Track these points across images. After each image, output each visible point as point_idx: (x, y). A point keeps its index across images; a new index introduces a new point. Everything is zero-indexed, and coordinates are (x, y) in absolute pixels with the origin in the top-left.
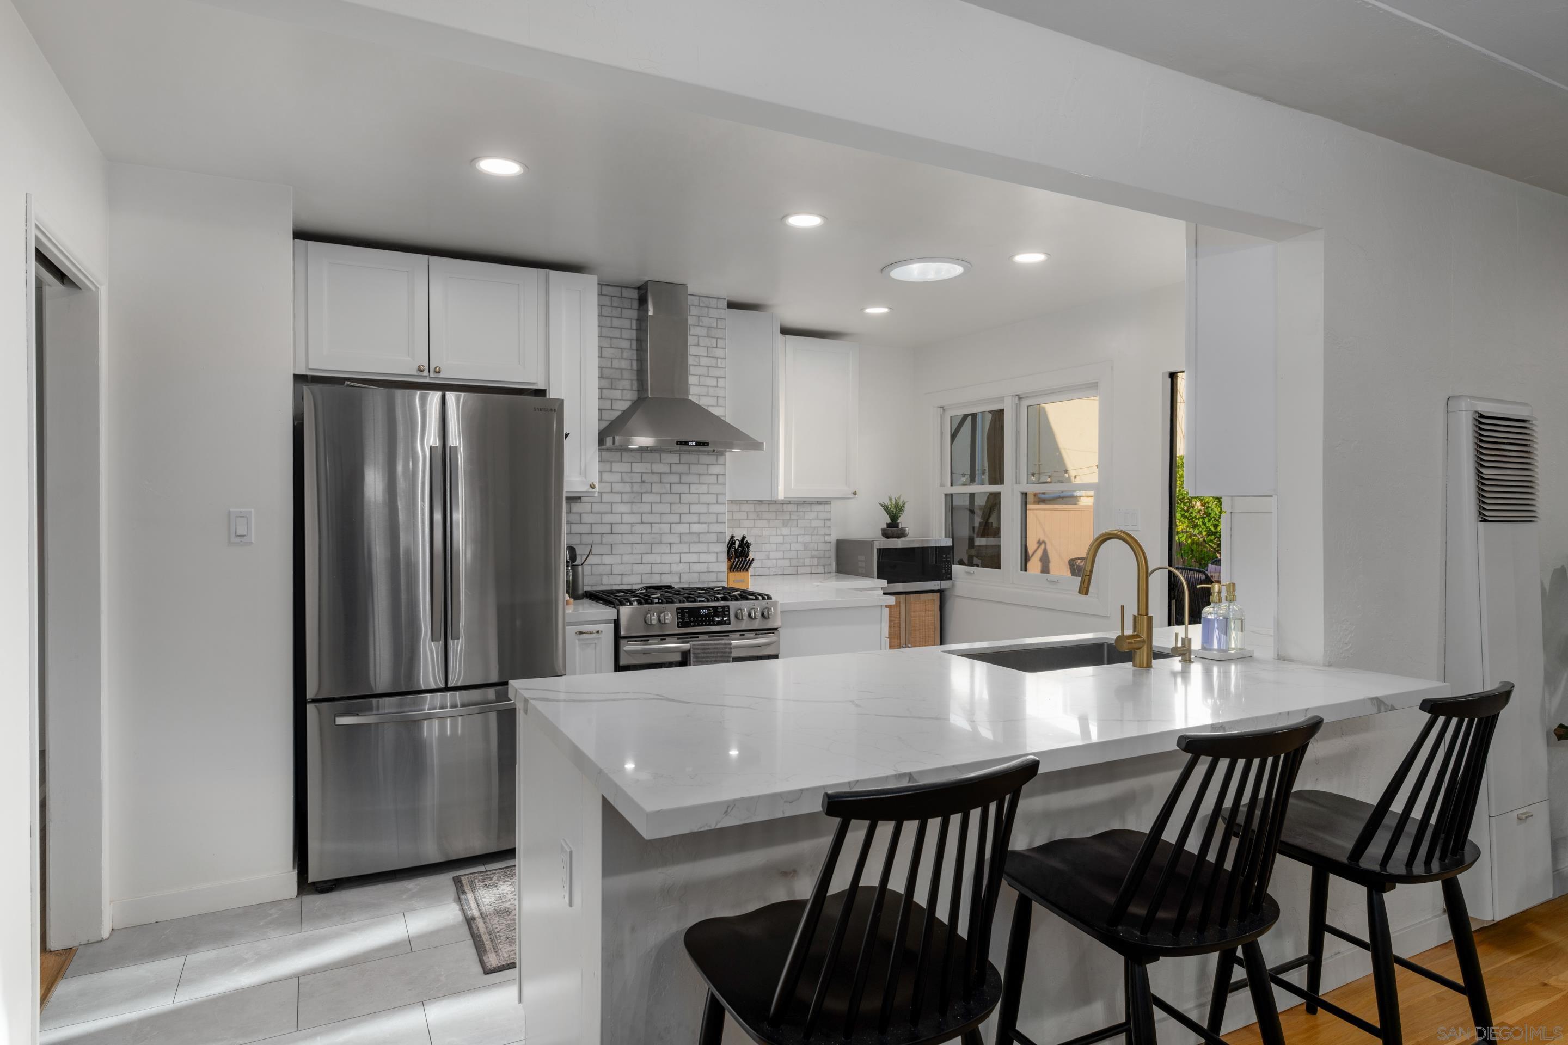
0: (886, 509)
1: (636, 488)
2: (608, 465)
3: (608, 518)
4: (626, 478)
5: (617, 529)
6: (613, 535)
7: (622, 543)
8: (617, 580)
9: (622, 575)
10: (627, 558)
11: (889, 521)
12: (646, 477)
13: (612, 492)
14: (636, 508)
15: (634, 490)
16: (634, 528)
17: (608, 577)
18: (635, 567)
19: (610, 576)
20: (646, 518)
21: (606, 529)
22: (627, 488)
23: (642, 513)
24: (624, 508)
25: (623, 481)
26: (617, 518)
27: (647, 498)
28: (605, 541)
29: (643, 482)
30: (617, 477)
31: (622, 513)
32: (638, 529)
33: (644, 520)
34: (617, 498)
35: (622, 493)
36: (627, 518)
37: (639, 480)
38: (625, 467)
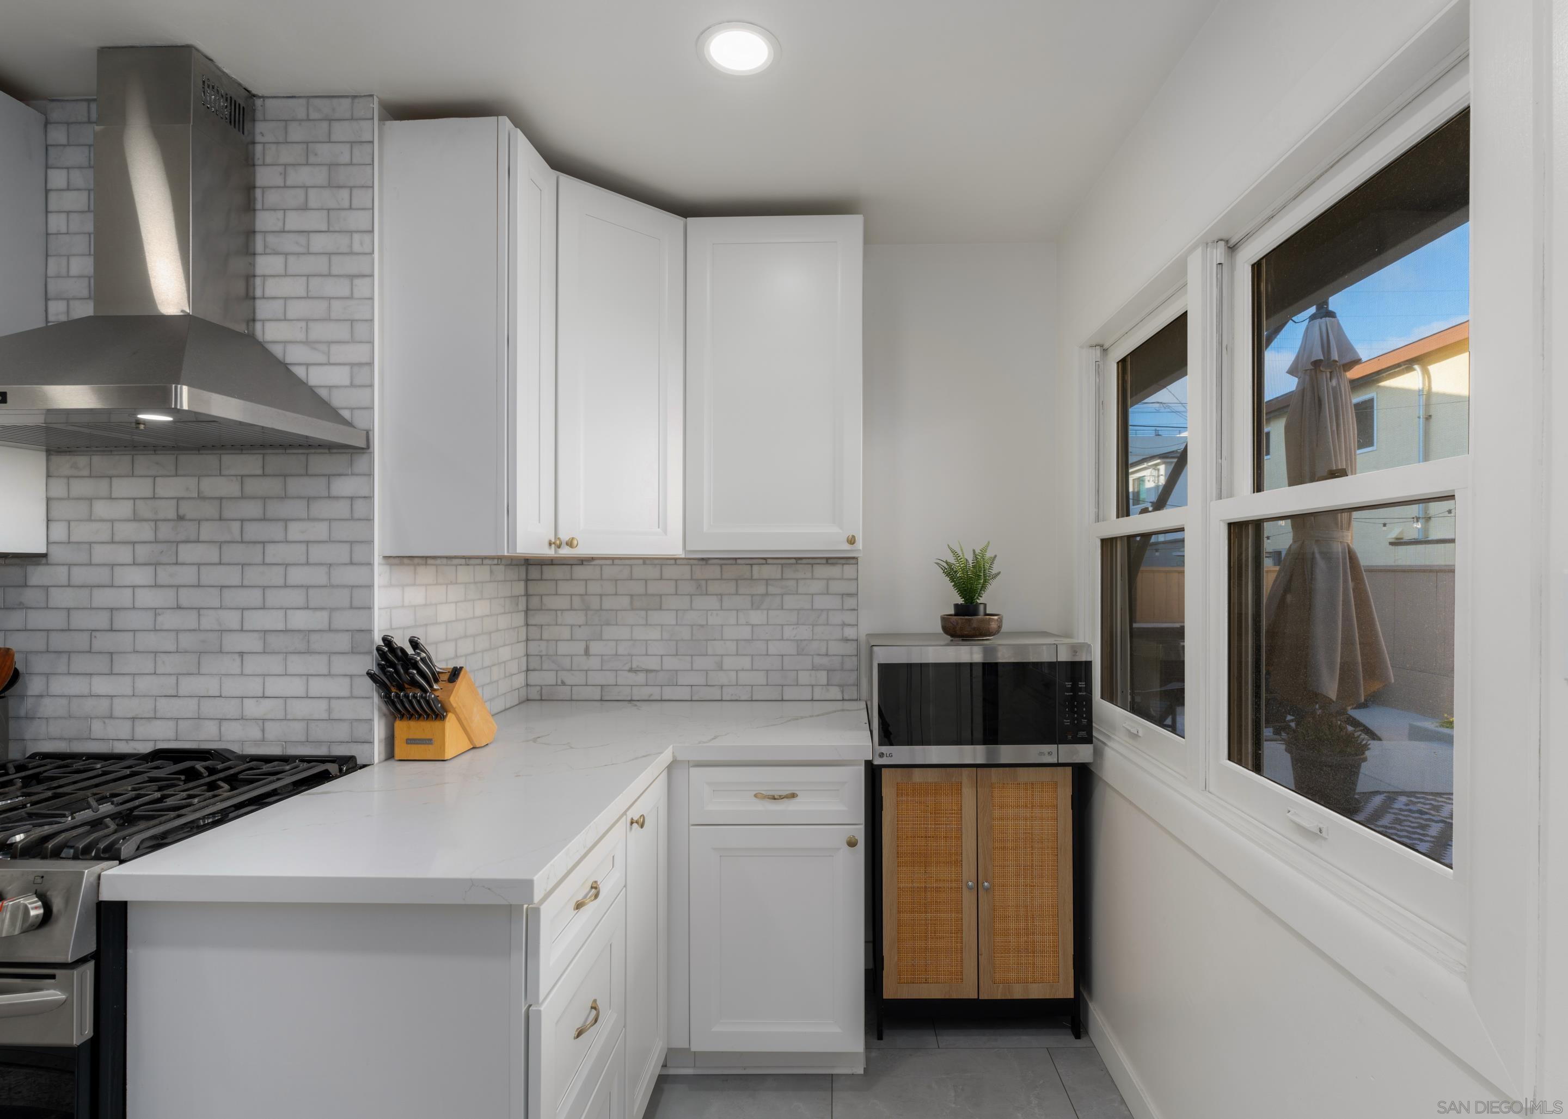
0: (950, 572)
1: (165, 531)
2: (104, 484)
3: (103, 598)
4: (145, 510)
5: (124, 620)
6: (114, 634)
7: (135, 652)
8: (123, 730)
9: (133, 719)
10: (143, 684)
11: (960, 601)
12: (186, 509)
13: (113, 542)
14: (164, 575)
15: (161, 536)
16: (160, 619)
17: (104, 723)
18: (162, 703)
19: (107, 721)
20: (187, 597)
21: (101, 620)
22: (146, 532)
23: (178, 587)
24: (140, 576)
25: (136, 518)
26: (123, 598)
27: (188, 553)
28: (97, 645)
29: (181, 518)
30: (124, 509)
31: (134, 587)
32: (170, 620)
33: (184, 602)
34: (124, 554)
35: (134, 543)
36: (147, 598)
37: (172, 514)
38: (140, 487)
